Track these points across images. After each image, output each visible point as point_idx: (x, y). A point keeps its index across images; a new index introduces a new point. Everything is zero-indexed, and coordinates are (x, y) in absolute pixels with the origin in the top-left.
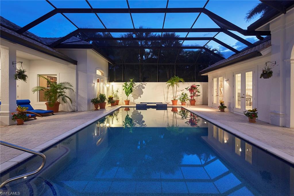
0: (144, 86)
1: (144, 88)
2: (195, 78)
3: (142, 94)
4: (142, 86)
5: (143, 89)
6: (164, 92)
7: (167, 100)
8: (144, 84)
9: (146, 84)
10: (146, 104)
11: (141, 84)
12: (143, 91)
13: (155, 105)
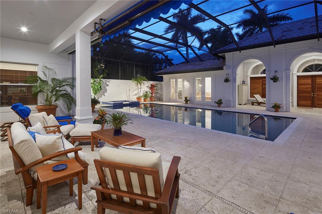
0: (108, 83)
1: (108, 85)
2: (149, 77)
3: (106, 92)
4: (106, 83)
5: (106, 87)
6: (126, 90)
7: (129, 98)
8: (108, 81)
9: (109, 81)
10: (123, 103)
11: (105, 80)
12: (107, 89)
13: (128, 103)
